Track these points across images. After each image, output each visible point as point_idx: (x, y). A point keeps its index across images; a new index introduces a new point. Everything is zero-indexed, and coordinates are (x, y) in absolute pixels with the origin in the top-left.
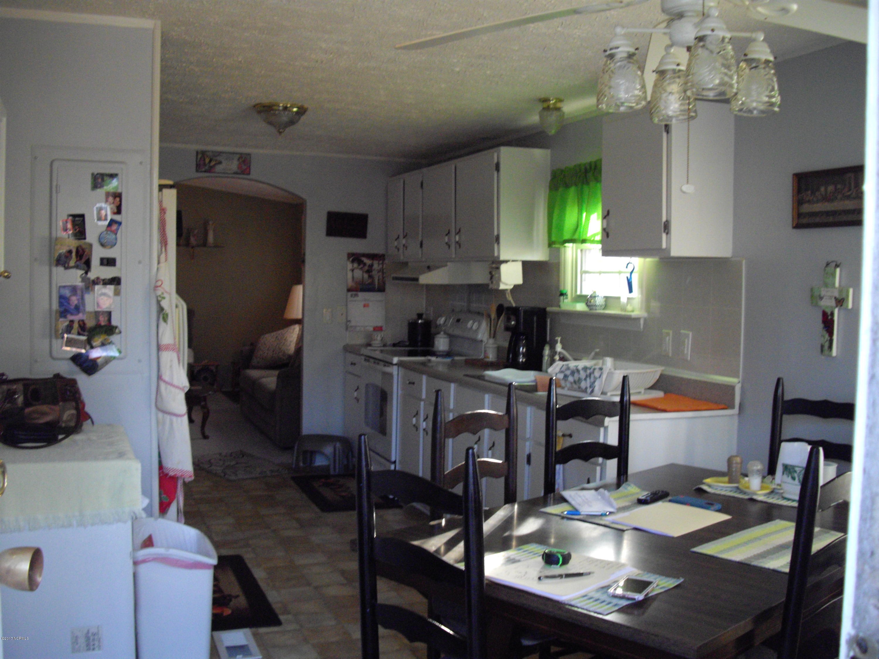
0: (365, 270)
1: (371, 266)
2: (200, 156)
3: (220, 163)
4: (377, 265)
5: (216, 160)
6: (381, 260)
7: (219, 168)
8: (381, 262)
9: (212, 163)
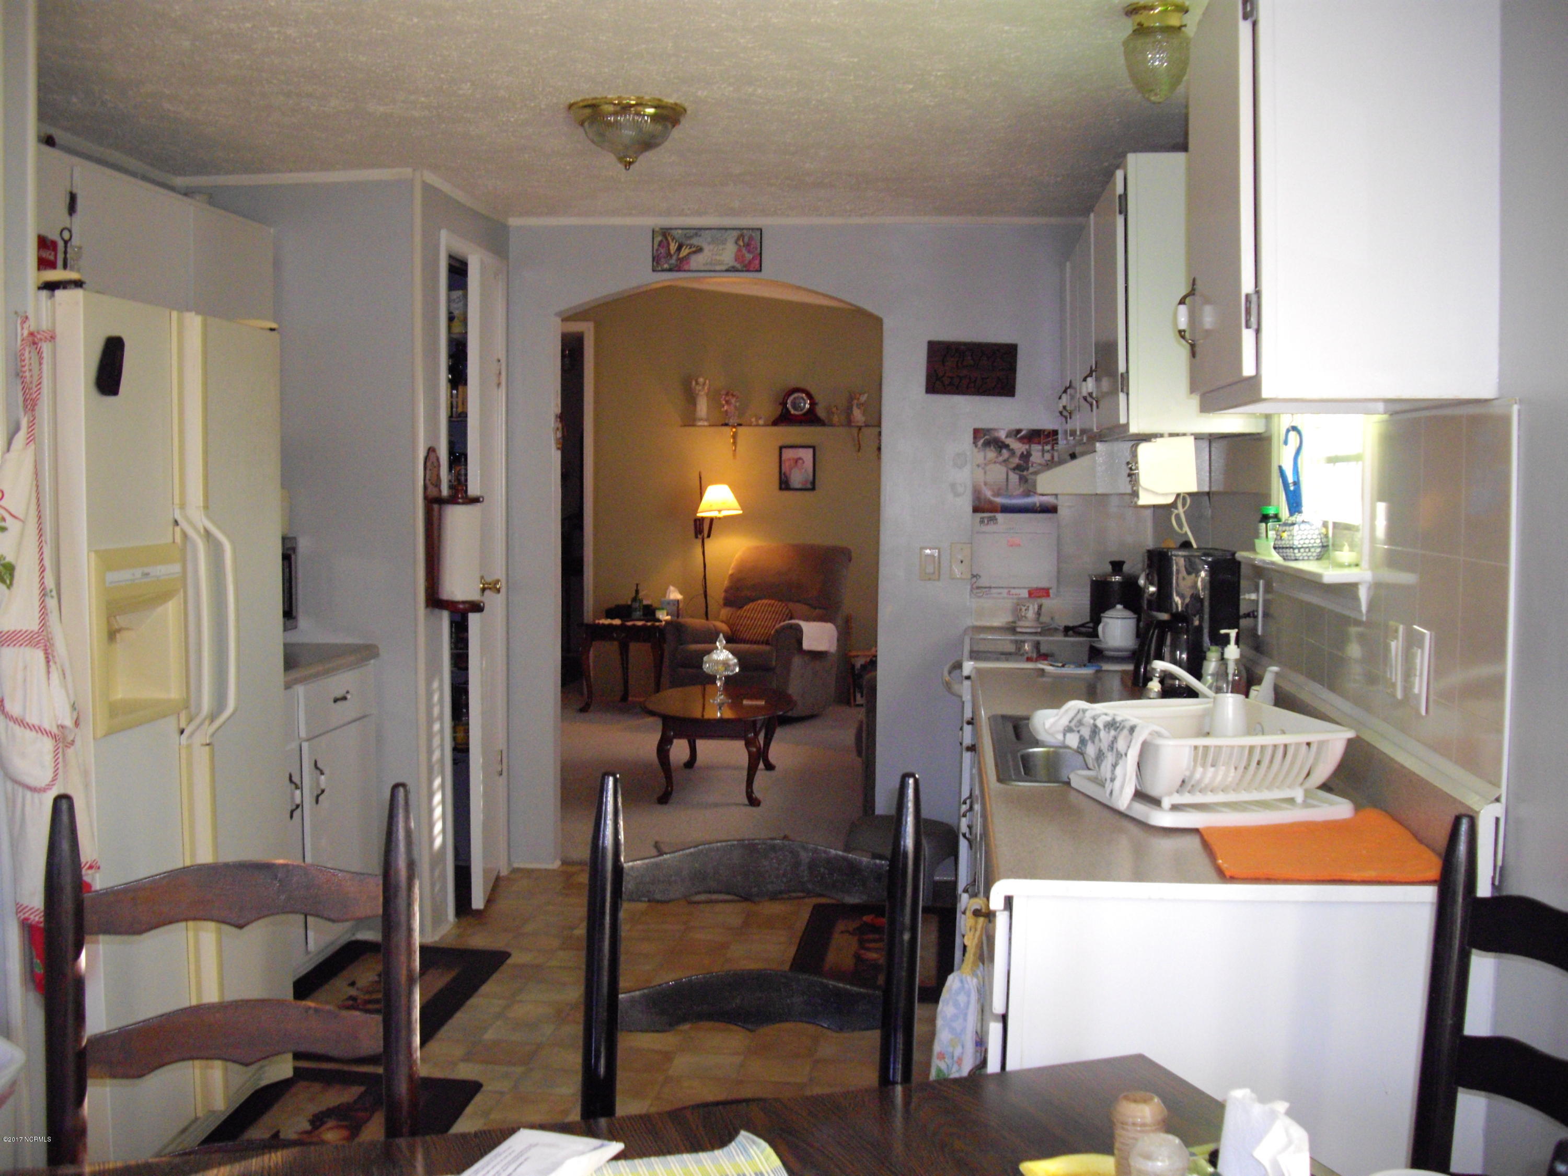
0: (1013, 465)
1: (1026, 457)
2: (659, 238)
3: (700, 250)
4: (1040, 454)
5: (691, 246)
6: (1047, 443)
7: (697, 261)
8: (1048, 447)
9: (684, 252)
